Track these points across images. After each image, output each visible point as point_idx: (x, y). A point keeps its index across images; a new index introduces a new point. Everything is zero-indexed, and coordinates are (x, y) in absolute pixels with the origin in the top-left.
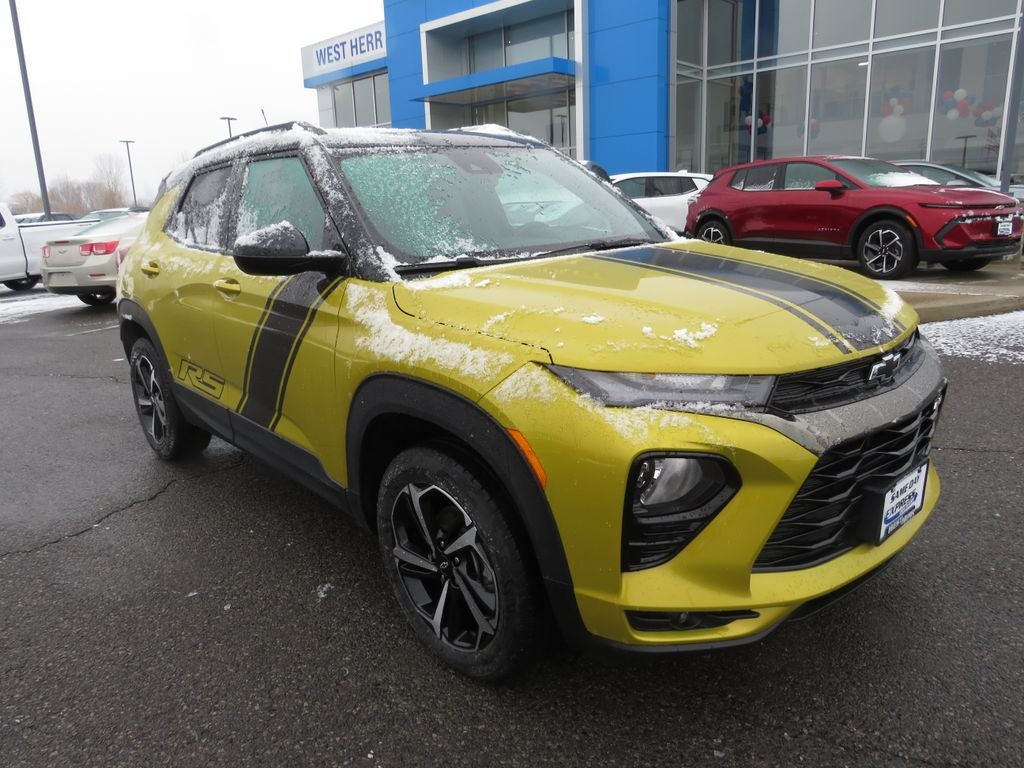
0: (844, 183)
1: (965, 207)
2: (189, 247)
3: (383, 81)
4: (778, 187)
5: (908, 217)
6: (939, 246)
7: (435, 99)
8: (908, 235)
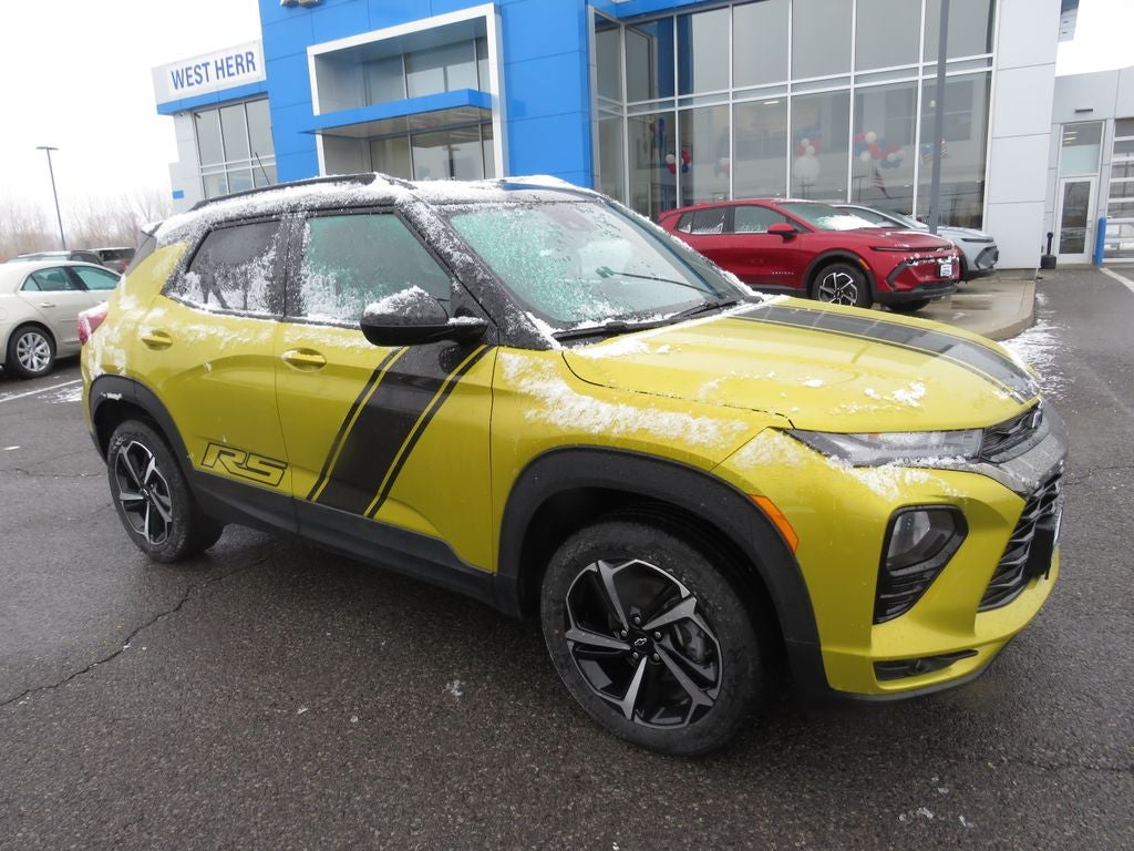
0: (796, 227)
1: (912, 250)
2: (215, 312)
3: (261, 110)
4: (728, 230)
5: (861, 261)
6: (892, 289)
7: (328, 132)
8: (862, 278)
